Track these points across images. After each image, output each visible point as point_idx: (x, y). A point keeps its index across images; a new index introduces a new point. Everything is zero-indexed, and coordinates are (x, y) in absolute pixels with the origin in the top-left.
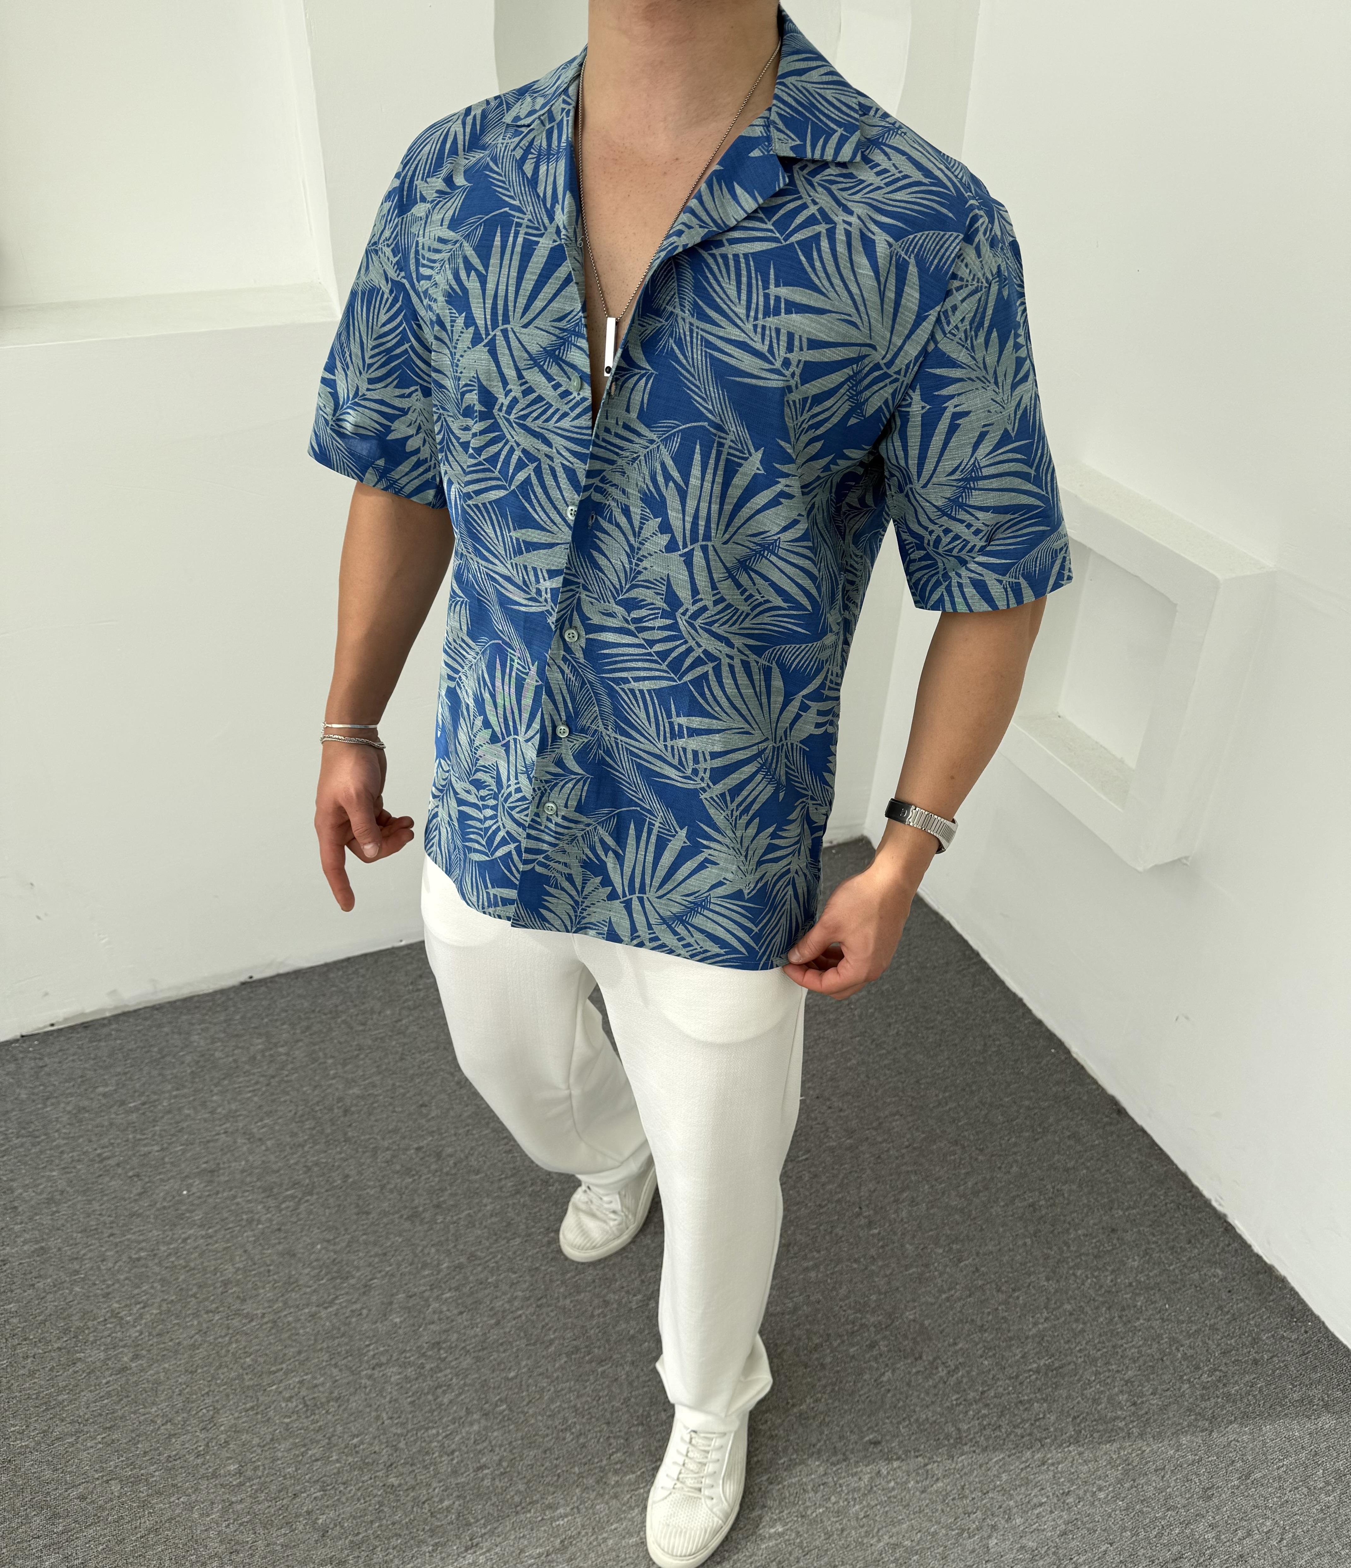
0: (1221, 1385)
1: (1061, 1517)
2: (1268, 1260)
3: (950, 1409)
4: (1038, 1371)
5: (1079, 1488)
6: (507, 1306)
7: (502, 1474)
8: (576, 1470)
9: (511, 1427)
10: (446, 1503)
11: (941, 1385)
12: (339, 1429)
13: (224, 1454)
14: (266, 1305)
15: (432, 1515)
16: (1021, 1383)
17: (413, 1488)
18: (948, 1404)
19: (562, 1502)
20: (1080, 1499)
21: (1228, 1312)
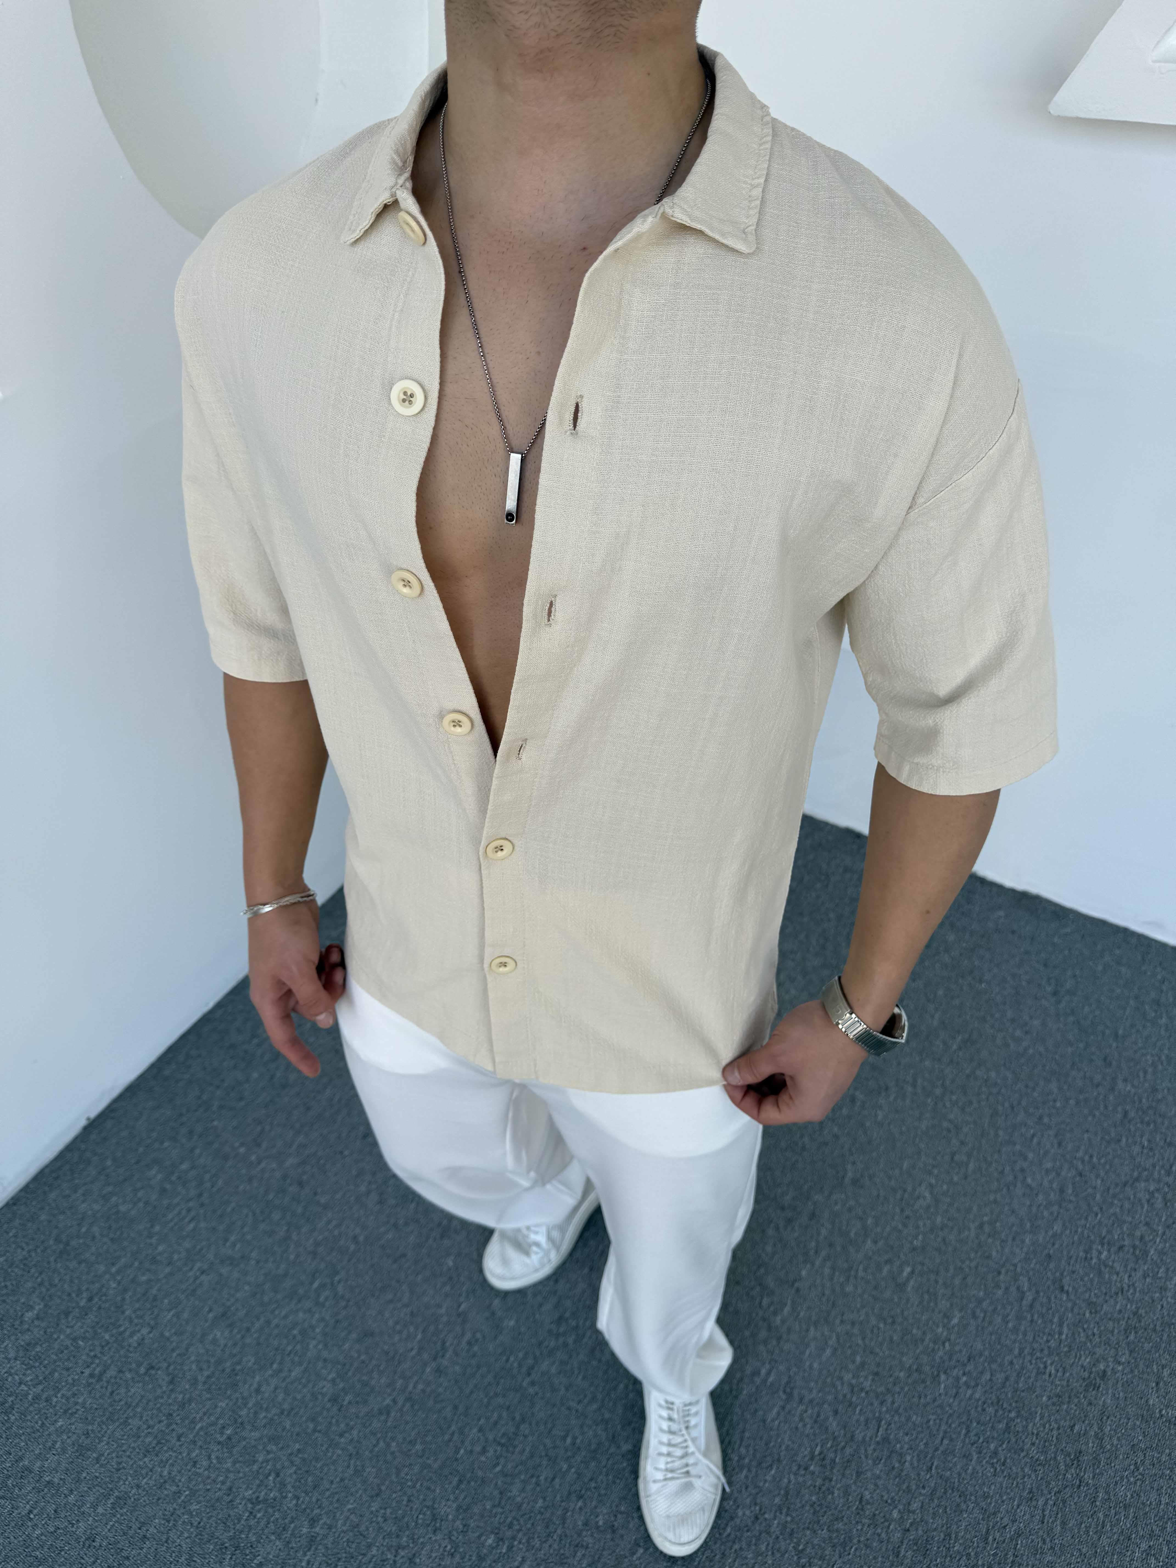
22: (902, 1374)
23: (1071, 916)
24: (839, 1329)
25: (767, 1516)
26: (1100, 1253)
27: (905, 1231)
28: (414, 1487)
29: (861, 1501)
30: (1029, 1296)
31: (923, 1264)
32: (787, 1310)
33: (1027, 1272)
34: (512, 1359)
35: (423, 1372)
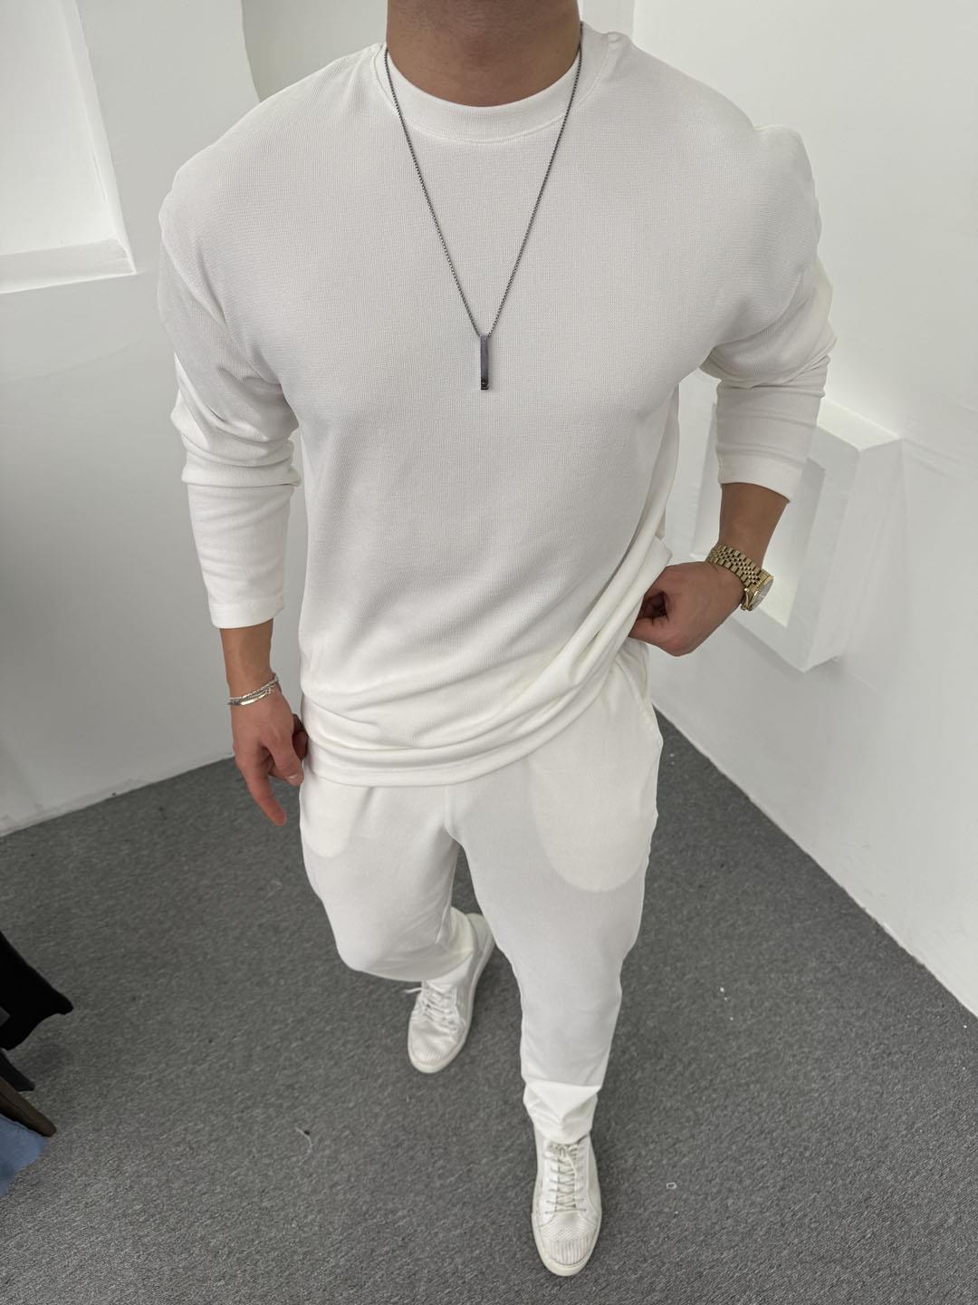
0: (885, 1056)
1: (779, 1175)
2: (911, 952)
3: (688, 1096)
4: (749, 1059)
5: (790, 1150)
6: (342, 1049)
7: (352, 1187)
8: (409, 1178)
9: (356, 1148)
10: (310, 1217)
11: (680, 1078)
12: (220, 1165)
13: (131, 1196)
14: (153, 1067)
15: (300, 1229)
16: (739, 1070)
17: (282, 1209)
18: (686, 1093)
19: (400, 1206)
20: (792, 1159)
21: (885, 996)
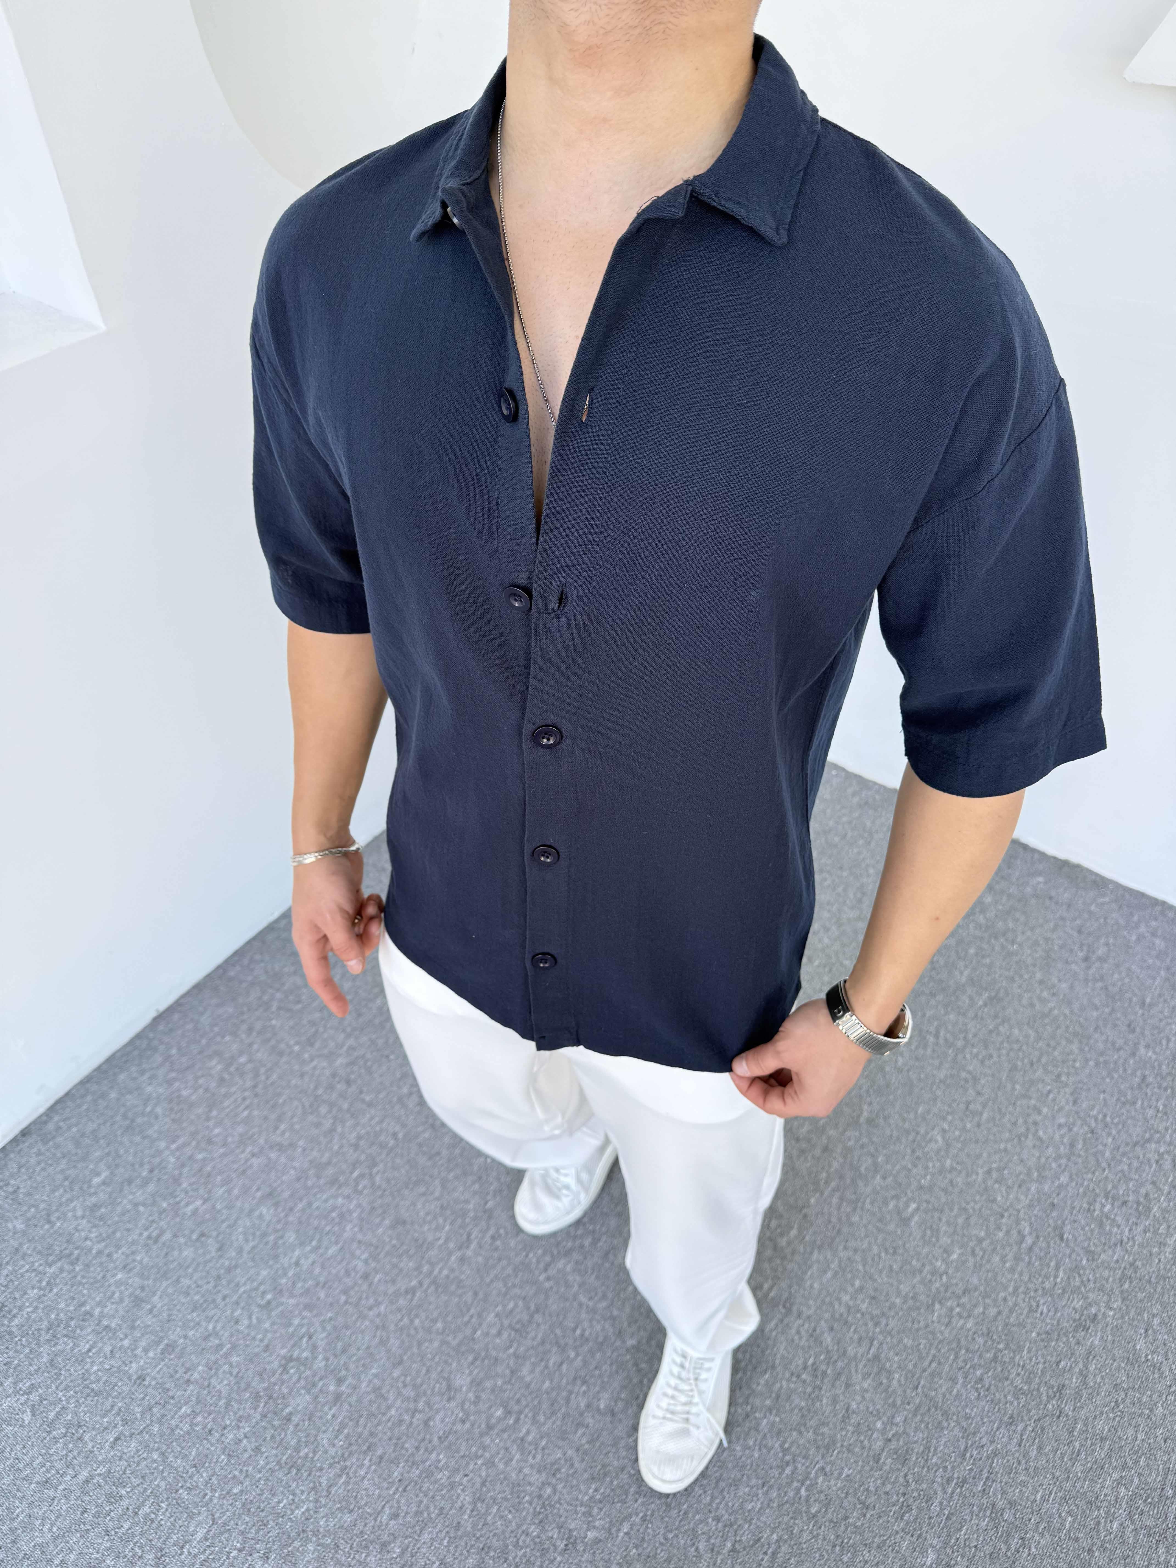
22: (898, 1301)
23: (1111, 886)
24: (842, 1254)
25: (757, 1415)
26: (1103, 1206)
27: (914, 1171)
28: (433, 1358)
29: (847, 1410)
30: (1029, 1240)
31: (928, 1202)
32: (794, 1232)
33: (1030, 1218)
34: (531, 1255)
35: (449, 1259)
